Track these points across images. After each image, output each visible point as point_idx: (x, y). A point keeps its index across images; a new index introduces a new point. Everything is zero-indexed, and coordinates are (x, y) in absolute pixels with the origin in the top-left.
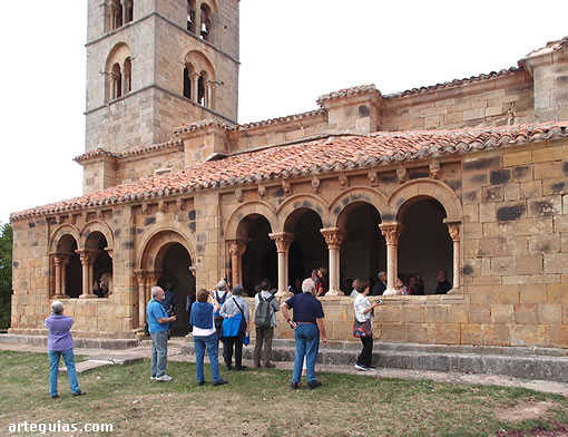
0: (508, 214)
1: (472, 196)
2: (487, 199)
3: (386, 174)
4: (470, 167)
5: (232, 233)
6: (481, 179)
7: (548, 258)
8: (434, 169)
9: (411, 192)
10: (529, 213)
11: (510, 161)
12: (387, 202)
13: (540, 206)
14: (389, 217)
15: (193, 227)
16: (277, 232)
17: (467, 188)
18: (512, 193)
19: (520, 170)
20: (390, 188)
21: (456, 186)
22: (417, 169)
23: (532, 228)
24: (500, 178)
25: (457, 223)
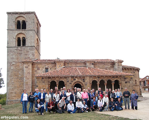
0: (126, 83)
1: (122, 80)
2: (124, 81)
3: (113, 77)
4: (122, 77)
5: (91, 83)
6: (123, 78)
7: (130, 87)
8: (119, 77)
9: (116, 79)
10: (128, 82)
11: (126, 77)
12: (113, 80)
13: (129, 82)
14: (113, 82)
15: (84, 81)
16: (98, 83)
17: (122, 79)
18: (126, 80)
19: (127, 78)
20: (113, 78)
21: (121, 79)
22: (117, 77)
23: (128, 84)
24: (125, 78)
25: (121, 83)
